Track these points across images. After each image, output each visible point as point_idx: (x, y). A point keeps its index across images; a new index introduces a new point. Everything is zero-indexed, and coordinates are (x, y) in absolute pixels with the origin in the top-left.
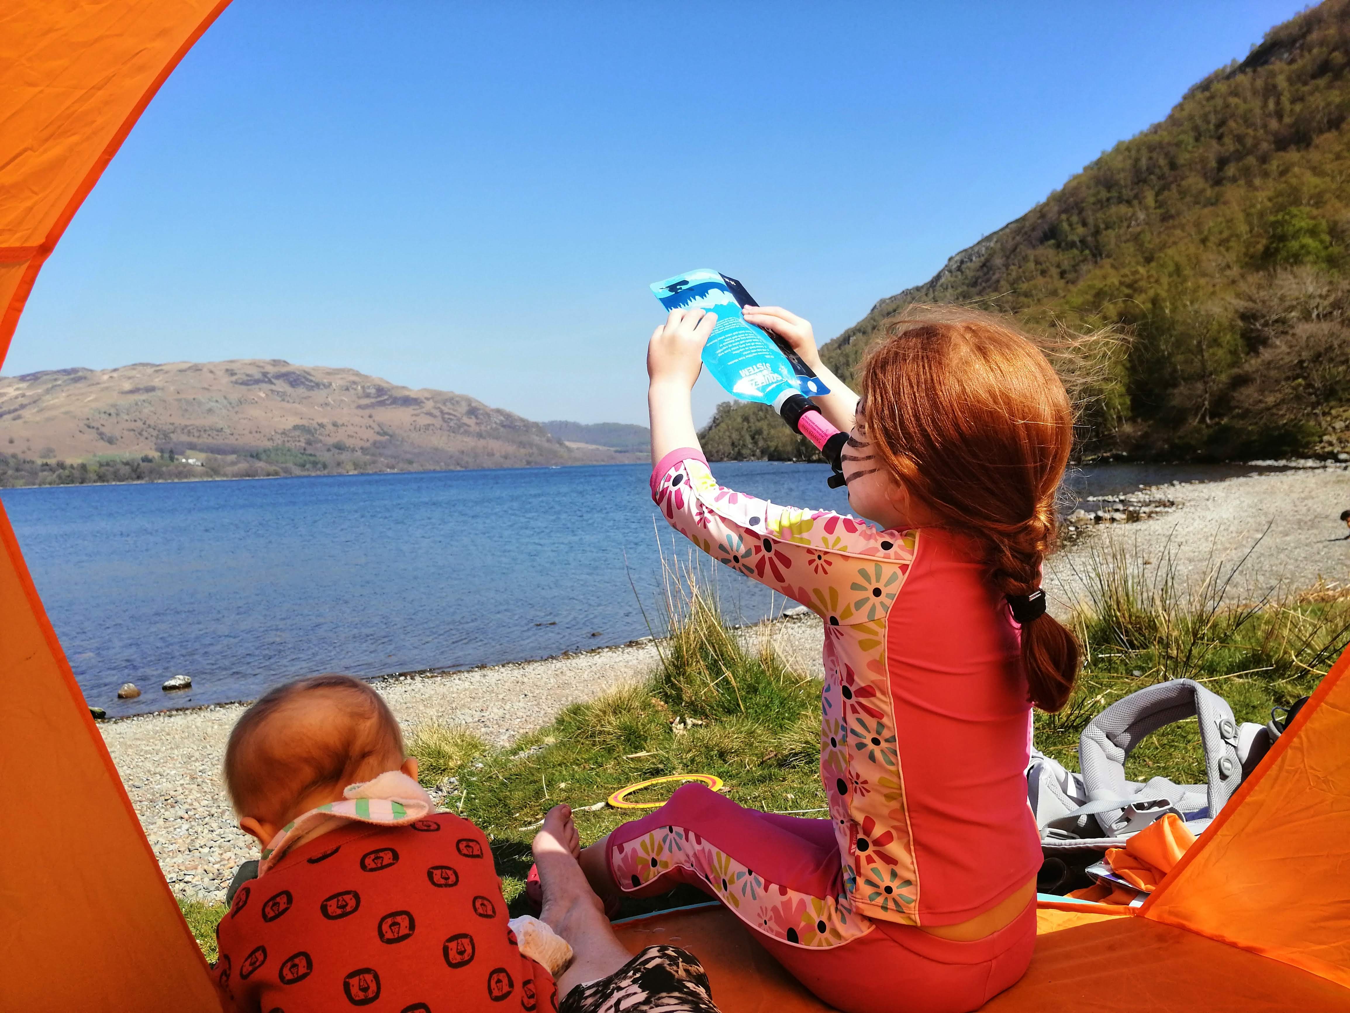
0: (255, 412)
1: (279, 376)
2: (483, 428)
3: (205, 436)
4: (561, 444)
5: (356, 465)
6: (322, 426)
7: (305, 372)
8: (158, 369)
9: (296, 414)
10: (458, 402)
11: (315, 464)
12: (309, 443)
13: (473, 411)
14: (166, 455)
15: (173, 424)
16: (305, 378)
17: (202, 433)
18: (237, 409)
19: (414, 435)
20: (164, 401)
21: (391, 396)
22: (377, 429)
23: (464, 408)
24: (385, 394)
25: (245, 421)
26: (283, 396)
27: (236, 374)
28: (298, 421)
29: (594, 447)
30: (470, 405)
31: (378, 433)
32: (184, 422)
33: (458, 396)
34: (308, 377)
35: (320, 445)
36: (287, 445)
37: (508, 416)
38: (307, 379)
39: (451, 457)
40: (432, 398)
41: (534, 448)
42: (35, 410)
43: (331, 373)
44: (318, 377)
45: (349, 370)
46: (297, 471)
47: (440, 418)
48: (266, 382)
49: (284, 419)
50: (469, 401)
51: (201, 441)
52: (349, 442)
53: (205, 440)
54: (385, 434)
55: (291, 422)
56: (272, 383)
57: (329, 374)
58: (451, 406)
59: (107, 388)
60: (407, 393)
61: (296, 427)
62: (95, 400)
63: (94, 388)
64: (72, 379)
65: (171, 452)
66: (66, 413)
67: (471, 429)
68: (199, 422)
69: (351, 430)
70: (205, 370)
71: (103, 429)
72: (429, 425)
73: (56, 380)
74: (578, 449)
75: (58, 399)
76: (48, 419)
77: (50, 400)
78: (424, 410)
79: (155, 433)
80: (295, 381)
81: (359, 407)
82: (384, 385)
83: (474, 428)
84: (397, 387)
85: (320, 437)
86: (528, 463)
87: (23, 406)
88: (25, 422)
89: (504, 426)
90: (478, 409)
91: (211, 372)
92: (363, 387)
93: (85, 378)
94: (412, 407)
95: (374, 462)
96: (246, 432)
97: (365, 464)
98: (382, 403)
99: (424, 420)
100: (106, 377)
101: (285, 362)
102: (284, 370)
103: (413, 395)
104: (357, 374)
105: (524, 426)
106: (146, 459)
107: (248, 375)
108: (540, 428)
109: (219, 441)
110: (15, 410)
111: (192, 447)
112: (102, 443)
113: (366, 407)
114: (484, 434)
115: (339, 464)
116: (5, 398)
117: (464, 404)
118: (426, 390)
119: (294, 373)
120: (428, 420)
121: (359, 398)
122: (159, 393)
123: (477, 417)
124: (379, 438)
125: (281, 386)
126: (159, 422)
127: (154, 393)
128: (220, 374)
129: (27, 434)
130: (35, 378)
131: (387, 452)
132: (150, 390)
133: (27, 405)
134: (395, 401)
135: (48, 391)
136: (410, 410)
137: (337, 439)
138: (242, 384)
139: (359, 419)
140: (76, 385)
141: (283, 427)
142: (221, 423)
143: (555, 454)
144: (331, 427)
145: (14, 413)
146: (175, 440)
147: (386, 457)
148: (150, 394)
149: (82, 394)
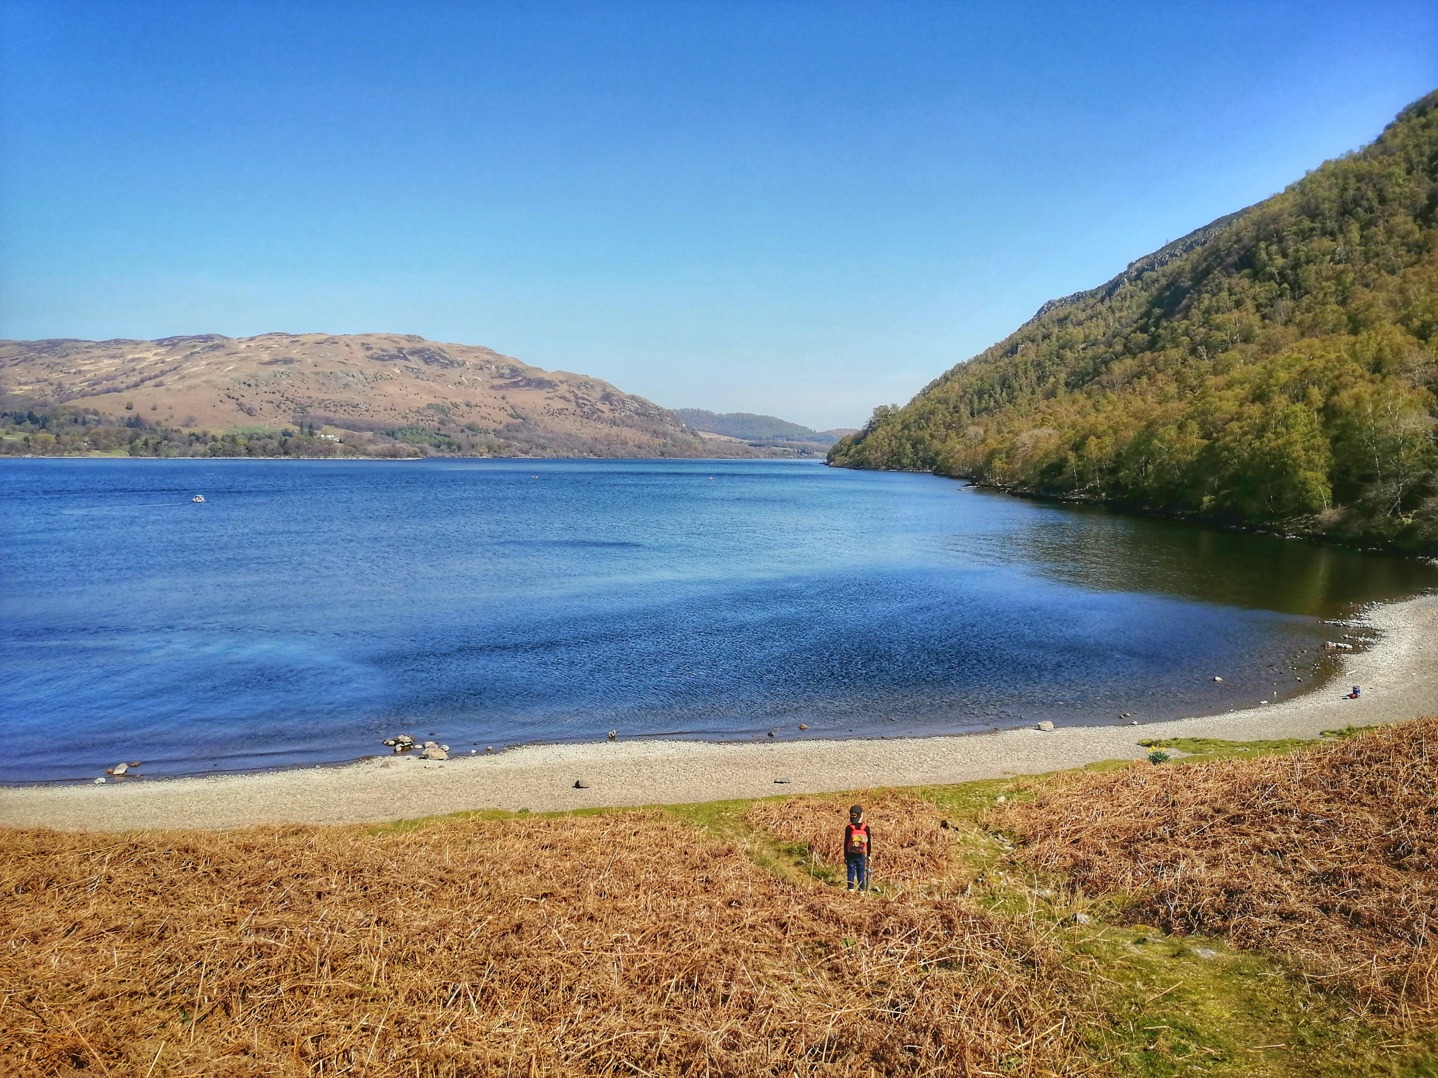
0: (391, 389)
1: (414, 352)
2: (617, 415)
3: (342, 411)
4: (695, 435)
5: (490, 449)
6: (456, 406)
7: (440, 349)
8: (295, 340)
9: (431, 392)
10: (592, 387)
11: (449, 445)
12: (442, 422)
13: (607, 397)
14: (305, 430)
15: (309, 397)
16: (439, 355)
17: (338, 408)
18: (372, 385)
20: (302, 374)
21: (525, 378)
22: (511, 411)
23: (597, 394)
24: (519, 375)
25: (382, 397)
26: (417, 374)
27: (371, 348)
28: (433, 401)
29: (726, 438)
30: (604, 390)
31: (511, 416)
32: (321, 396)
33: (592, 381)
34: (443, 354)
35: (453, 425)
36: (421, 423)
37: (643, 403)
38: (442, 357)
39: (584, 444)
40: (567, 381)
41: (668, 438)
42: (177, 377)
43: (465, 351)
44: (452, 355)
45: (483, 349)
46: (432, 452)
47: (574, 403)
48: (401, 358)
49: (418, 397)
50: (604, 386)
51: (337, 416)
52: (482, 424)
53: (341, 415)
54: (519, 417)
55: (426, 399)
56: (407, 359)
57: (463, 352)
58: (585, 391)
59: (245, 358)
60: (542, 375)
61: (430, 406)
62: (235, 370)
63: (232, 357)
64: (211, 347)
65: (311, 427)
66: (207, 382)
67: (605, 416)
68: (335, 397)
69: (484, 411)
70: (341, 343)
71: (241, 400)
72: (562, 409)
73: (194, 346)
74: (711, 439)
75: (198, 367)
76: (190, 388)
77: (191, 368)
78: (557, 393)
79: (293, 406)
80: (429, 358)
81: (492, 387)
82: (519, 366)
83: (608, 415)
84: (531, 369)
85: (454, 417)
86: (662, 454)
87: (163, 373)
88: (168, 390)
89: (638, 414)
90: (613, 395)
91: (348, 345)
92: (497, 367)
93: (223, 346)
94: (546, 390)
95: (508, 446)
96: (381, 409)
97: (499, 446)
98: (516, 385)
99: (558, 404)
100: (243, 346)
101: (420, 338)
102: (419, 346)
103: (547, 378)
104: (491, 353)
105: (659, 415)
106: (287, 434)
107: (383, 350)
108: (675, 417)
109: (354, 417)
110: (156, 376)
111: (329, 422)
112: (242, 415)
113: (500, 387)
114: (618, 421)
115: (473, 446)
116: (145, 364)
117: (598, 389)
118: (560, 372)
119: (429, 350)
120: (561, 404)
121: (492, 378)
122: (296, 365)
123: (611, 405)
124: (512, 421)
125: (415, 362)
126: (296, 394)
127: (292, 365)
128: (356, 347)
129: (169, 401)
130: (172, 343)
131: (519, 436)
132: (288, 361)
133: (167, 372)
134: (529, 383)
135: (187, 358)
136: (544, 393)
137: (471, 420)
138: (377, 359)
139: (492, 400)
140: (215, 353)
141: (418, 405)
142: (357, 399)
143: (689, 445)
144: (465, 408)
145: (157, 378)
146: (312, 414)
147: (519, 441)
148: (288, 366)
149: (222, 363)
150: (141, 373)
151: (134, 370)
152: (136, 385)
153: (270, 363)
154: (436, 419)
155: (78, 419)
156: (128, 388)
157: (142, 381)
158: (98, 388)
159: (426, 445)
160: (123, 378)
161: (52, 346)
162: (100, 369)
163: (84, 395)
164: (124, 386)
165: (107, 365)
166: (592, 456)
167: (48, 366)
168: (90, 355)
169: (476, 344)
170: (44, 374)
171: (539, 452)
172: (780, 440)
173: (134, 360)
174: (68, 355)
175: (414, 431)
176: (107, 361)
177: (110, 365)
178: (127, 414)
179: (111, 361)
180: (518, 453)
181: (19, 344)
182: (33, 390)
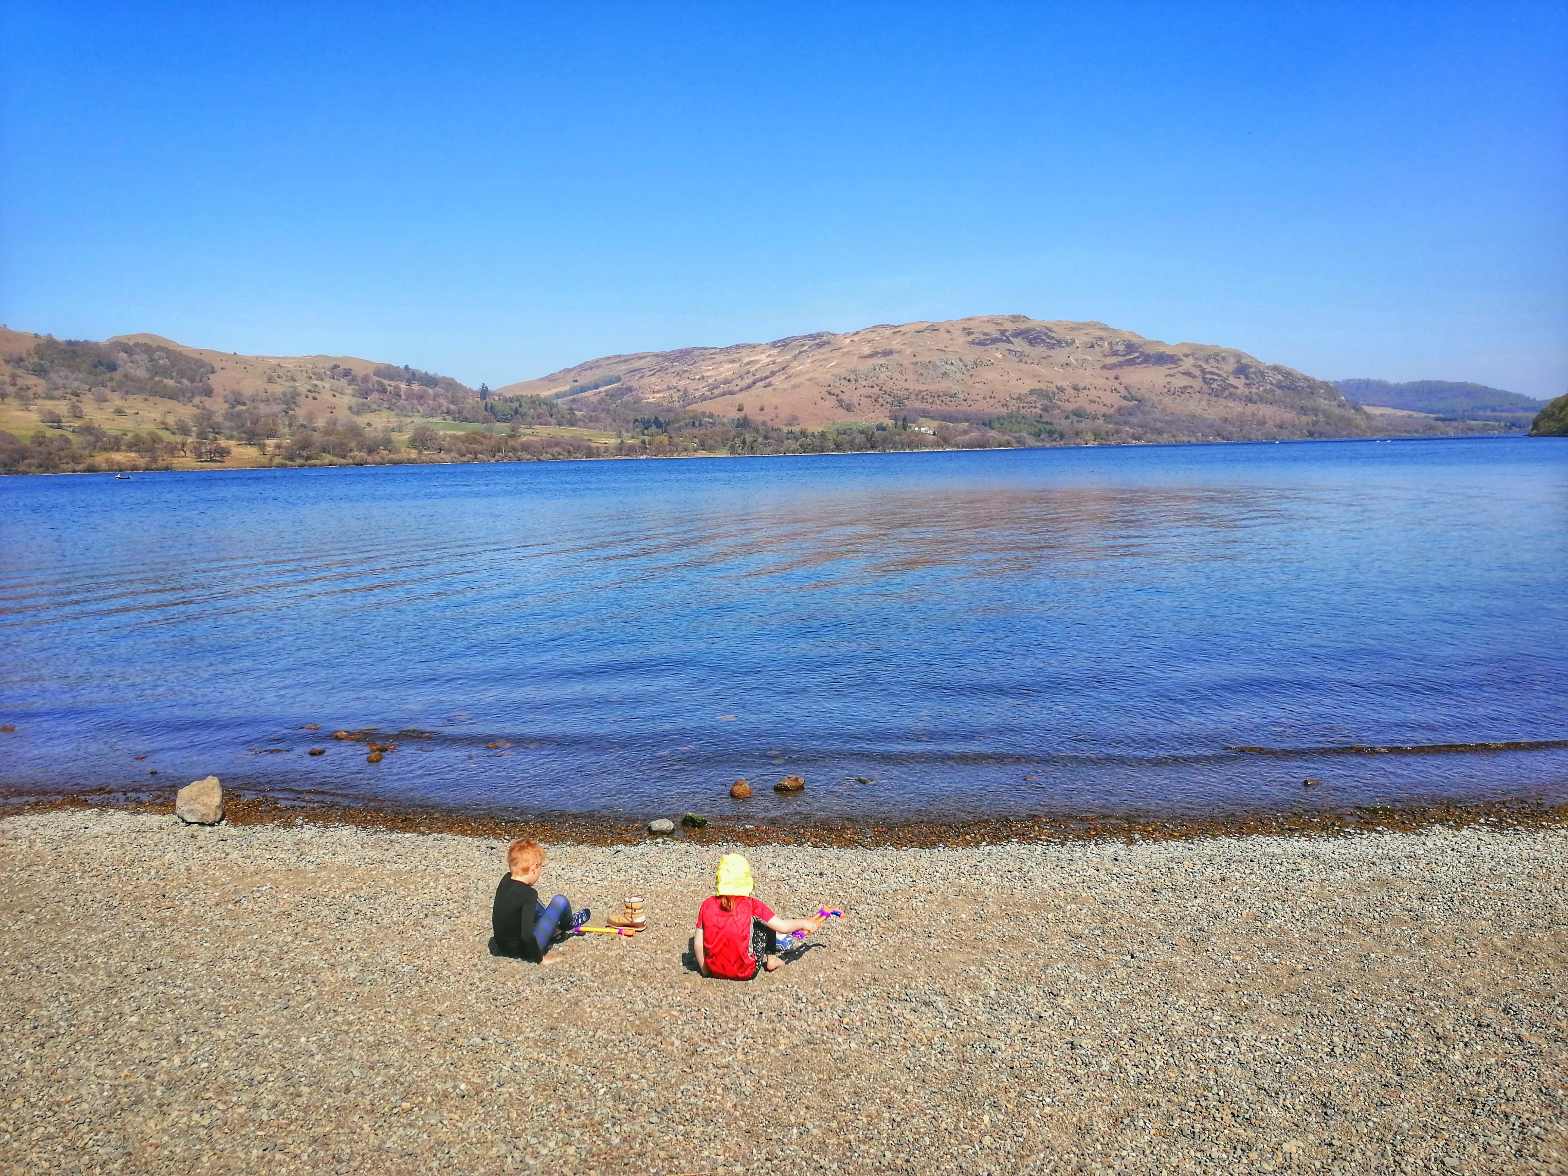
0: (989, 375)
1: (1016, 334)
2: (1254, 390)
3: (939, 402)
4: (1358, 409)
5: (1097, 435)
6: (1061, 389)
7: (1047, 328)
8: (896, 330)
9: (1034, 376)
10: (1224, 359)
11: (1051, 433)
12: (1045, 409)
13: (1242, 370)
14: (900, 423)
15: (907, 390)
16: (1045, 334)
17: (936, 399)
18: (972, 372)
19: (1167, 400)
20: (901, 365)
21: (1142, 354)
22: (1124, 392)
23: (1231, 366)
24: (1135, 351)
25: (981, 385)
26: (1021, 357)
27: (973, 333)
28: (1037, 386)
29: (1405, 413)
30: (1238, 362)
31: (1124, 398)
32: (919, 387)
33: (1224, 351)
34: (1050, 333)
35: (1057, 412)
36: (1023, 411)
37: (1288, 374)
38: (1048, 336)
39: (1210, 426)
40: (1192, 354)
41: (1321, 416)
42: (785, 376)
43: (1074, 328)
44: (1060, 334)
45: (1095, 324)
46: (1031, 442)
47: (1200, 379)
48: (1004, 341)
49: (1021, 382)
50: (1238, 356)
51: (934, 407)
52: (1091, 408)
53: (938, 407)
54: (1133, 398)
55: (1027, 385)
56: (1010, 342)
57: (1072, 329)
58: (1214, 364)
59: (847, 353)
60: (1162, 349)
61: (1032, 392)
62: (837, 365)
63: (837, 353)
64: (817, 344)
65: (905, 419)
66: (810, 380)
67: (1239, 392)
68: (932, 387)
69: (1093, 394)
70: (942, 330)
71: (842, 396)
72: (1186, 387)
73: (803, 345)
74: (1382, 415)
75: (804, 365)
76: (795, 387)
77: (797, 367)
78: (1180, 369)
79: (890, 400)
80: (1035, 338)
81: (1104, 367)
82: (1135, 340)
83: (1242, 390)
84: (1150, 343)
85: (1059, 403)
86: (1311, 434)
87: (773, 373)
88: (775, 390)
89: (1281, 388)
90: (1250, 367)
91: (948, 332)
92: (1110, 344)
93: (829, 343)
94: (1166, 366)
95: (1117, 432)
96: (980, 397)
97: (1107, 433)
98: (1131, 362)
99: (1181, 382)
100: (847, 341)
101: (1025, 317)
102: (1023, 326)
103: (1169, 352)
104: (1105, 328)
105: (1309, 387)
106: (881, 428)
107: (985, 334)
108: (1331, 390)
109: (952, 408)
110: (767, 377)
111: (925, 414)
112: (841, 412)
113: (1114, 366)
114: (1255, 398)
115: (1077, 434)
116: (759, 365)
117: (1232, 360)
118: (1184, 344)
119: (1034, 330)
120: (1185, 381)
121: (1105, 356)
122: (896, 356)
123: (1247, 378)
124: (1125, 403)
125: (1019, 344)
126: (895, 387)
127: (891, 357)
128: (956, 333)
129: (775, 401)
130: (783, 344)
131: (1133, 420)
132: (887, 353)
133: (777, 372)
134: (1147, 359)
135: (795, 358)
136: (1164, 370)
137: (1077, 405)
138: (979, 344)
139: (1103, 381)
140: (820, 350)
141: (1020, 392)
142: (955, 388)
143: (1349, 423)
144: (1072, 392)
145: (765, 380)
146: (909, 406)
147: (1132, 426)
148: (888, 358)
149: (825, 360)
150: (753, 375)
151: (748, 372)
152: (749, 387)
153: (871, 356)
154: (1039, 405)
155: (695, 422)
156: (741, 390)
157: (754, 383)
158: (716, 391)
159: (1024, 434)
160: (738, 381)
161: (684, 355)
162: (721, 374)
163: (703, 398)
164: (738, 388)
165: (727, 370)
166: (1219, 440)
167: (678, 374)
168: (714, 361)
169: (1088, 320)
170: (674, 382)
171: (1154, 437)
172: (1481, 413)
173: (749, 363)
174: (695, 362)
175: (1013, 420)
176: (727, 366)
177: (729, 370)
178: (738, 415)
179: (730, 366)
180: (1129, 440)
181: (657, 355)
182: (663, 397)
